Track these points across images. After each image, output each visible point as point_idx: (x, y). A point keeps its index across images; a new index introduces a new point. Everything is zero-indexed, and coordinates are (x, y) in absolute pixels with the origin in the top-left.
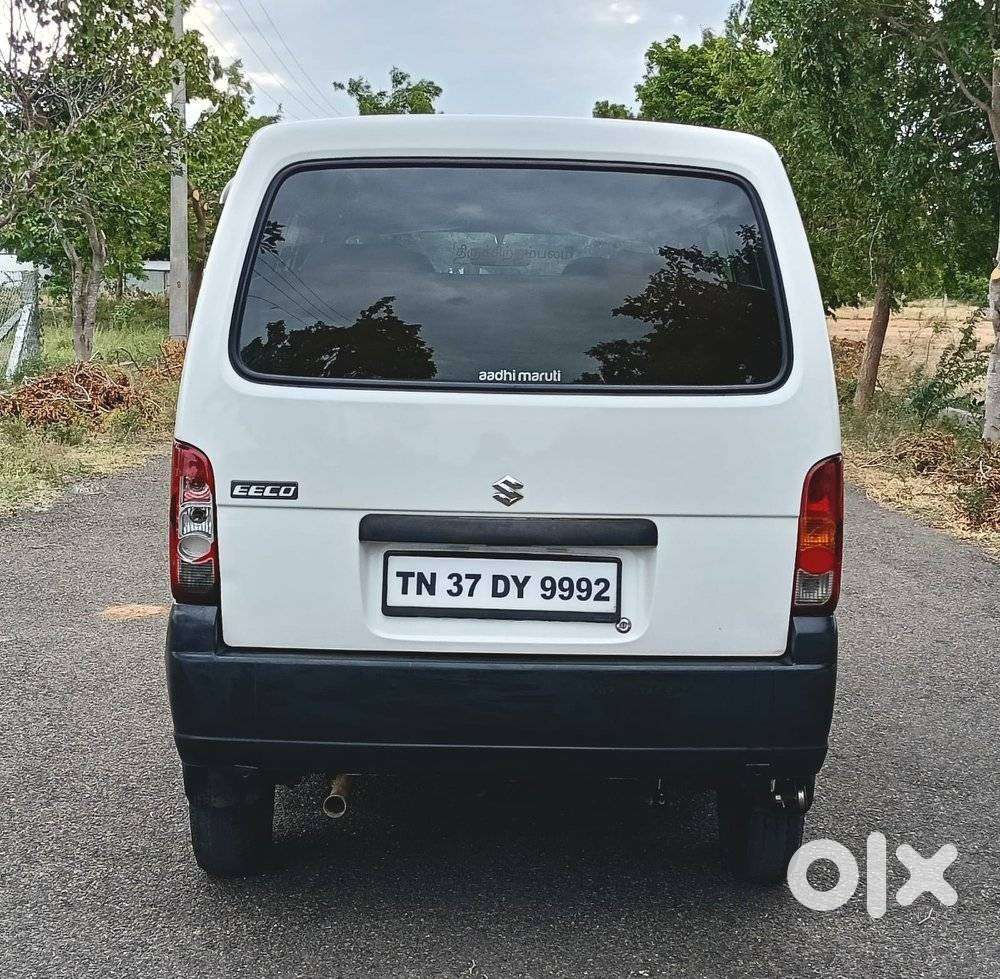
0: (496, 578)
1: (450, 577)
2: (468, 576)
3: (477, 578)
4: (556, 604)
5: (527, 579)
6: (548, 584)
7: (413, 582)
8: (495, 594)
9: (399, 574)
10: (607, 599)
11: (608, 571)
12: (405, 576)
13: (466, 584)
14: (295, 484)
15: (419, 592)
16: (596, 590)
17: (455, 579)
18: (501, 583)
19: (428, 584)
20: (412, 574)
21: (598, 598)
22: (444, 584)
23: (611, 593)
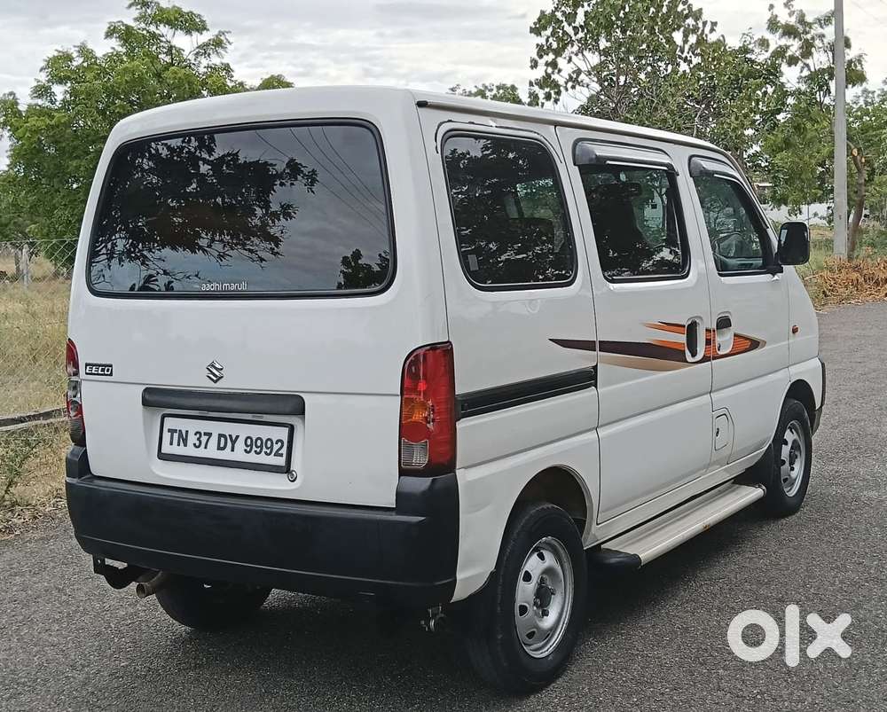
0: (220, 436)
1: (196, 434)
2: (205, 434)
3: (209, 435)
4: (252, 458)
5: (237, 437)
6: (249, 442)
7: (176, 436)
8: (219, 448)
9: (169, 430)
10: (281, 455)
11: (282, 433)
12: (172, 431)
13: (204, 439)
14: (111, 366)
15: (179, 445)
16: (276, 447)
17: (198, 435)
18: (223, 439)
19: (184, 439)
20: (176, 431)
21: (277, 454)
22: (192, 439)
23: (284, 451)
